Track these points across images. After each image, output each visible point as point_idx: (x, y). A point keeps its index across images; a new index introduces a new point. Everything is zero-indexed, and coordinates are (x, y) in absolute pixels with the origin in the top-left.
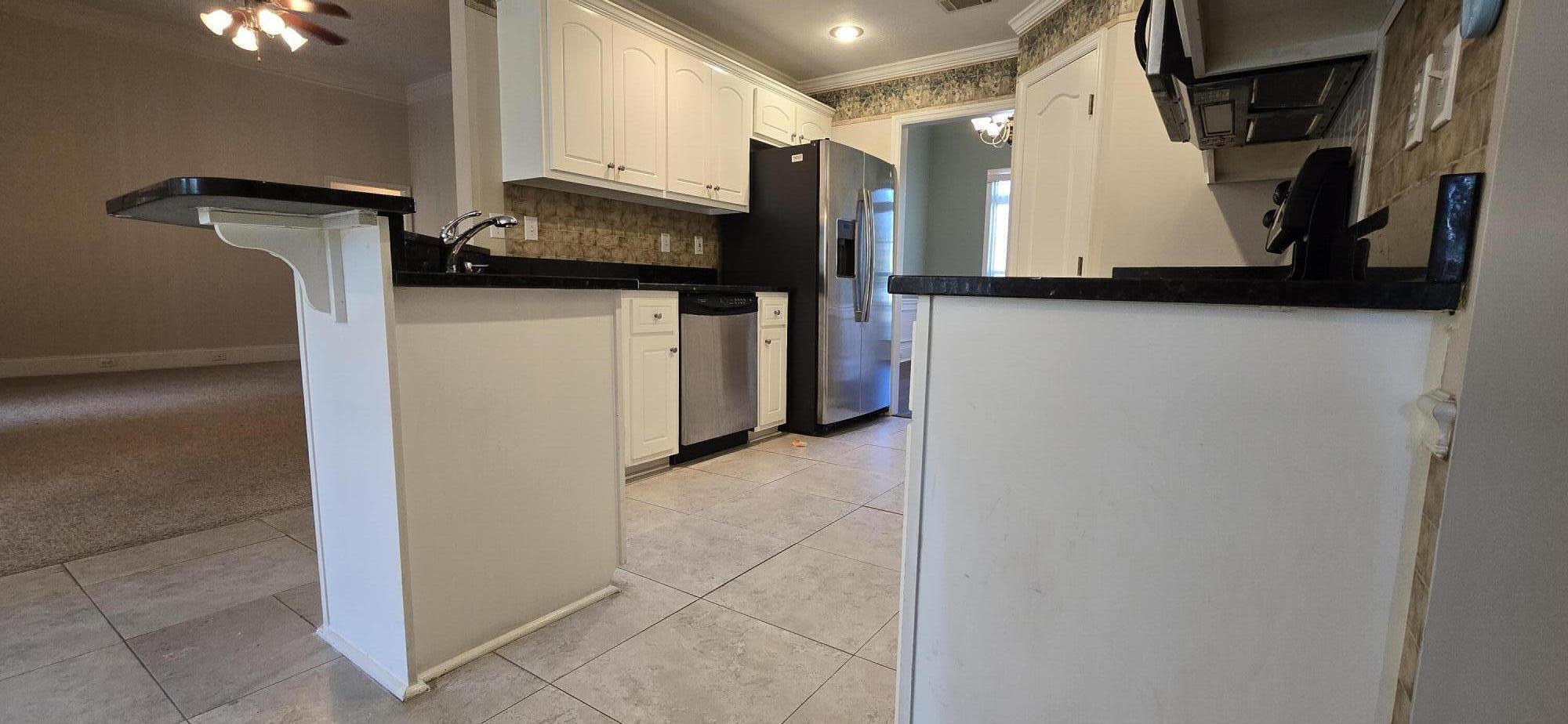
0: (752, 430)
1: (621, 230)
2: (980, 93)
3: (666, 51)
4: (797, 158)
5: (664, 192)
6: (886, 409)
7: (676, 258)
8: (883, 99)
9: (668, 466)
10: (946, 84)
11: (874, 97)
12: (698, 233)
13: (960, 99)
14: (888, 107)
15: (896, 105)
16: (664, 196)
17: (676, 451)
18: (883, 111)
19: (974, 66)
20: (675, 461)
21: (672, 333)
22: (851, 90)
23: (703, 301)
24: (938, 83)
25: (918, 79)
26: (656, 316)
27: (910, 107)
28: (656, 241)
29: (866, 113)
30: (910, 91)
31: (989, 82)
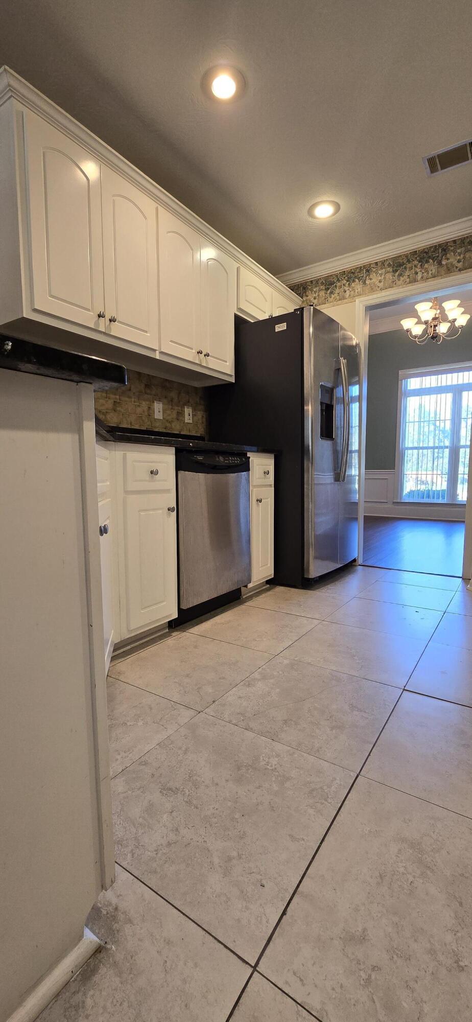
0: (246, 586)
1: (115, 395)
2: (443, 271)
3: (157, 209)
4: (281, 327)
5: (157, 352)
6: (355, 560)
7: (168, 425)
8: (347, 285)
9: (167, 630)
10: (409, 265)
11: (338, 284)
12: (187, 403)
13: (422, 278)
14: (352, 292)
15: (359, 290)
16: (158, 356)
17: (175, 616)
18: (347, 296)
19: (436, 246)
20: (174, 625)
21: (168, 491)
22: (317, 281)
23: (200, 458)
24: (400, 265)
25: (381, 264)
26: (152, 472)
27: (373, 290)
28: (149, 408)
29: (331, 300)
30: (373, 275)
31: (453, 259)
